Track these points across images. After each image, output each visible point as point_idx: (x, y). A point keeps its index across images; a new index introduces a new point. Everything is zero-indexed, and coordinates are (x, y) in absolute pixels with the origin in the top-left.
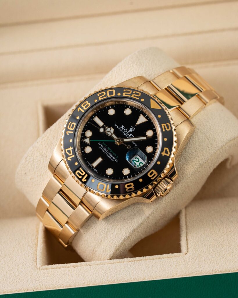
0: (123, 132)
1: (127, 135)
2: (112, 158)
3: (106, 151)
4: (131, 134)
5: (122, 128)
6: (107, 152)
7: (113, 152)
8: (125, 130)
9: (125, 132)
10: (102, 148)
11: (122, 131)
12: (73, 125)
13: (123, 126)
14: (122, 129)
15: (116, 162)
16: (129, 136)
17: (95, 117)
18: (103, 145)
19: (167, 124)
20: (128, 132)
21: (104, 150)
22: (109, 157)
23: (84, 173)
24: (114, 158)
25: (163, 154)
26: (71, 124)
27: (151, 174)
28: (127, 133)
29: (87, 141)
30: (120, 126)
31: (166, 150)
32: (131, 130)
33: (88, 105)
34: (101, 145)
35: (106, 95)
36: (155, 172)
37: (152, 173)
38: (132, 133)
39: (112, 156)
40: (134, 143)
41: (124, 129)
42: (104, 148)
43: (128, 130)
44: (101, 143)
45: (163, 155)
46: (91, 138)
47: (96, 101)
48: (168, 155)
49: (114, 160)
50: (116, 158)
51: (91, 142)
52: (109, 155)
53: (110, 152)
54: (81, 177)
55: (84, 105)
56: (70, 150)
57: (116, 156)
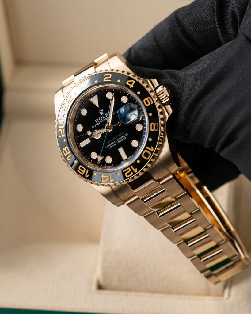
0: (102, 121)
1: (105, 118)
2: (123, 138)
3: (115, 143)
4: (106, 114)
5: (97, 122)
6: (116, 141)
7: (117, 136)
8: (101, 119)
9: (102, 120)
10: (110, 146)
11: (100, 123)
12: (81, 168)
13: (96, 120)
14: (99, 121)
15: (127, 135)
16: (107, 116)
17: (79, 145)
18: (108, 144)
19: (105, 76)
20: (103, 116)
21: (113, 144)
22: (121, 141)
23: (129, 168)
24: (123, 137)
25: (131, 86)
26: (80, 171)
27: (147, 103)
28: (104, 118)
29: (100, 159)
30: (95, 123)
31: (129, 83)
32: (102, 113)
33: (67, 149)
34: (107, 146)
35: (62, 129)
36: (147, 99)
37: (146, 101)
38: (104, 113)
39: (121, 138)
40: (115, 113)
41: (99, 120)
42: (112, 144)
43: (101, 116)
44: (106, 145)
45: (133, 87)
46: (98, 154)
47: (65, 140)
48: (134, 82)
49: (126, 137)
50: (124, 135)
51: (102, 155)
52: (119, 140)
53: (117, 139)
54: (132, 173)
55: (66, 153)
56: (104, 178)
57: (122, 134)
